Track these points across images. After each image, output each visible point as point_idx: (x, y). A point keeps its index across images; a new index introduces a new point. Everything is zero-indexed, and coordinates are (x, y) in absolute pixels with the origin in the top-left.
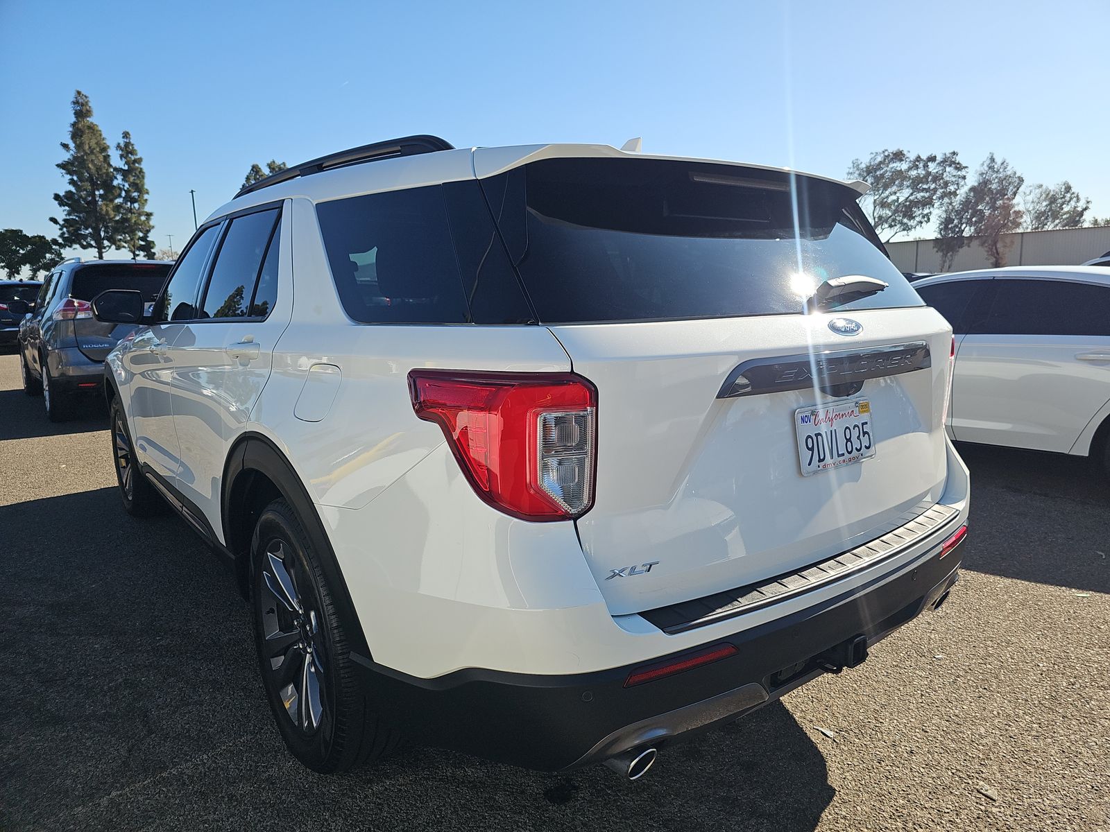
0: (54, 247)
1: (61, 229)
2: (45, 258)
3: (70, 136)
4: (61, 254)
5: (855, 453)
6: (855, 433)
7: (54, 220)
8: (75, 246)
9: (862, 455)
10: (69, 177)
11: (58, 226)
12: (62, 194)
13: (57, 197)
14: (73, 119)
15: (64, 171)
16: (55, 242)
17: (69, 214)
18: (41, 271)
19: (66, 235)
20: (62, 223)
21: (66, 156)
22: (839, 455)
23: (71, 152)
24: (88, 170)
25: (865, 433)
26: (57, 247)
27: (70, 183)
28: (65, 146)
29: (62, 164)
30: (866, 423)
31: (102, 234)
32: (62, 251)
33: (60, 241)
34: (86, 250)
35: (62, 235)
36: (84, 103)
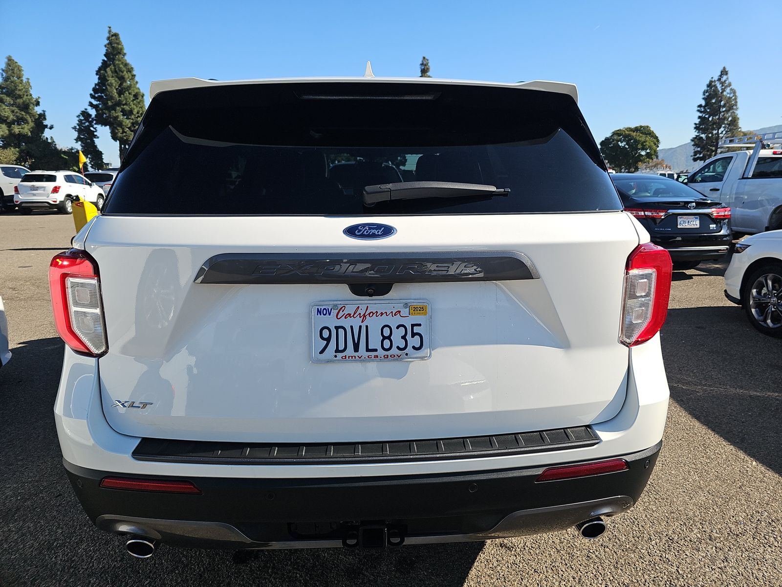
5: (395, 351)
6: (398, 333)
9: (406, 355)
22: (369, 350)
25: (416, 334)
30: (419, 325)
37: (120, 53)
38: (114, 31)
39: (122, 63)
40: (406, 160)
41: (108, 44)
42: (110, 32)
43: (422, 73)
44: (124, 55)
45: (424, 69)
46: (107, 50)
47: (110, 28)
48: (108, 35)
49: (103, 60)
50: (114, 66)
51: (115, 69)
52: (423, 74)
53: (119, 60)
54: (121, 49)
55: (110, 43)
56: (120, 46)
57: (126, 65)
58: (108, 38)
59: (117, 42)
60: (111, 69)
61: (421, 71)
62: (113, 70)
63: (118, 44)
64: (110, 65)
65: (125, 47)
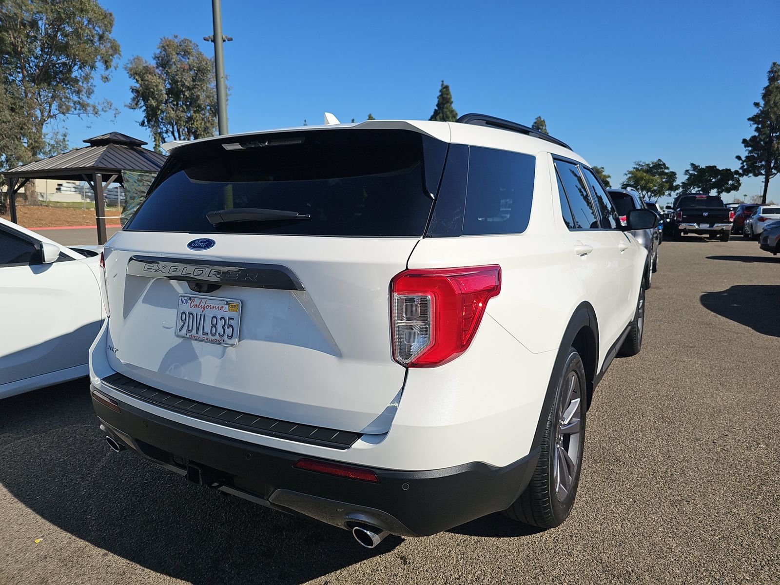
0: (735, 176)
1: (742, 163)
2: (728, 183)
3: (761, 97)
4: (740, 181)
5: (217, 337)
6: (221, 323)
7: (739, 158)
8: (751, 175)
9: (224, 341)
10: (756, 126)
11: (741, 162)
12: (748, 139)
13: (744, 141)
14: (767, 84)
15: (752, 122)
16: (737, 172)
17: (750, 152)
18: (723, 193)
19: (745, 167)
20: (744, 159)
21: (755, 111)
22: (204, 333)
23: (761, 108)
24: (770, 119)
25: (230, 326)
26: (737, 176)
27: (755, 131)
28: (757, 105)
29: (753, 117)
30: (233, 319)
31: (772, 165)
32: (740, 178)
33: (741, 171)
34: (757, 178)
35: (742, 168)
36: (777, 70)
37: (448, 102)
38: (445, 84)
39: (449, 110)
40: (740, 184)
41: (440, 96)
42: (442, 85)
43: (770, 82)
44: (452, 103)
45: (773, 76)
46: (439, 101)
47: (443, 81)
48: (440, 88)
49: (435, 110)
50: (443, 113)
51: (443, 116)
52: (772, 83)
53: (447, 108)
54: (450, 99)
55: (441, 95)
56: (449, 96)
57: (452, 111)
58: (441, 91)
59: (447, 93)
60: (440, 117)
61: (769, 80)
62: (441, 117)
63: (448, 94)
64: (439, 113)
65: (452, 96)
